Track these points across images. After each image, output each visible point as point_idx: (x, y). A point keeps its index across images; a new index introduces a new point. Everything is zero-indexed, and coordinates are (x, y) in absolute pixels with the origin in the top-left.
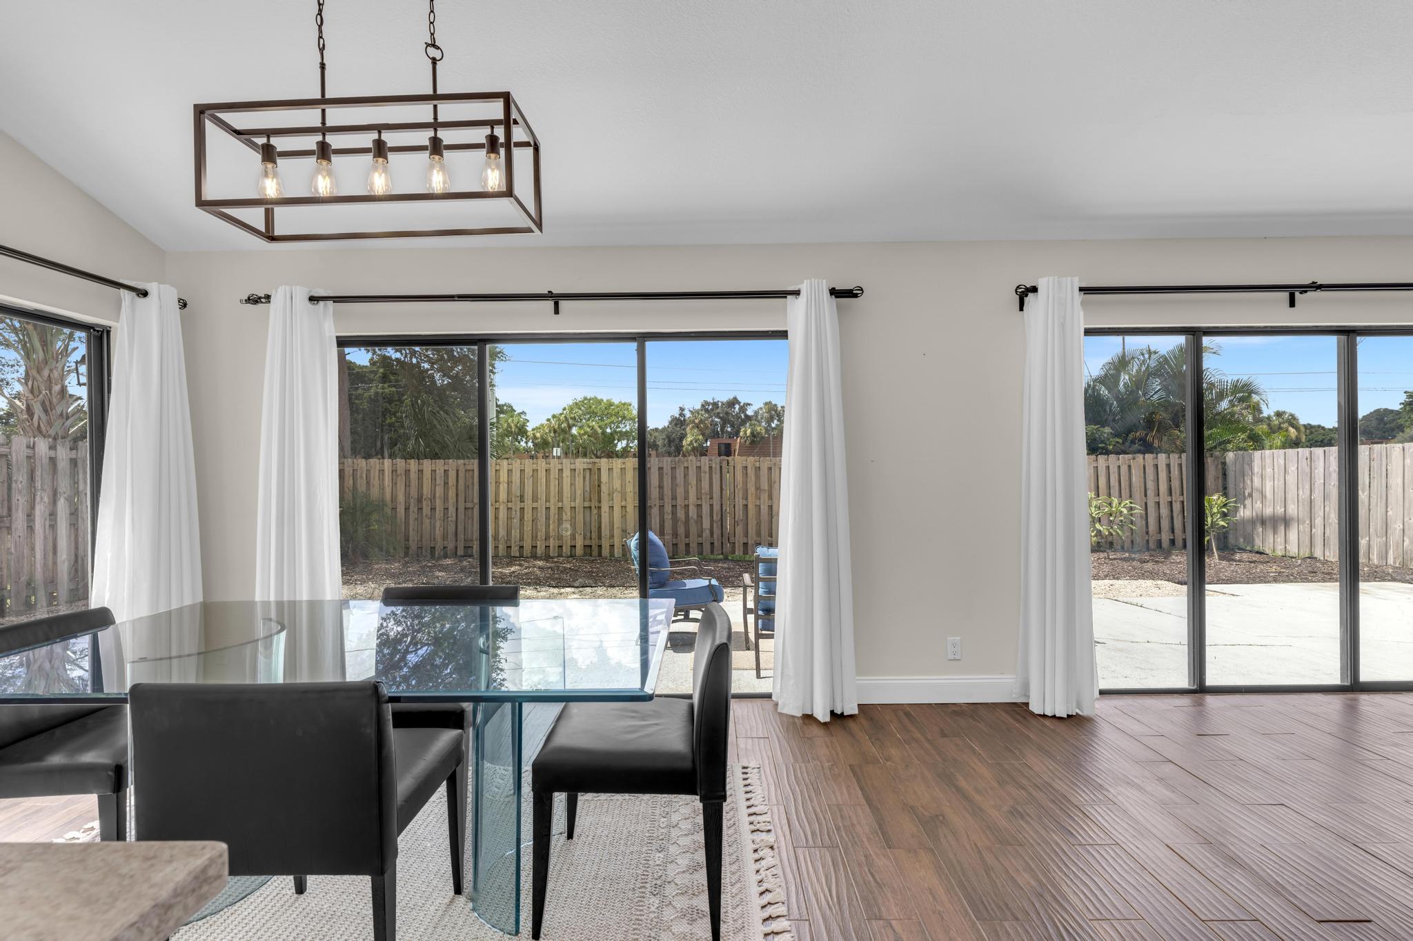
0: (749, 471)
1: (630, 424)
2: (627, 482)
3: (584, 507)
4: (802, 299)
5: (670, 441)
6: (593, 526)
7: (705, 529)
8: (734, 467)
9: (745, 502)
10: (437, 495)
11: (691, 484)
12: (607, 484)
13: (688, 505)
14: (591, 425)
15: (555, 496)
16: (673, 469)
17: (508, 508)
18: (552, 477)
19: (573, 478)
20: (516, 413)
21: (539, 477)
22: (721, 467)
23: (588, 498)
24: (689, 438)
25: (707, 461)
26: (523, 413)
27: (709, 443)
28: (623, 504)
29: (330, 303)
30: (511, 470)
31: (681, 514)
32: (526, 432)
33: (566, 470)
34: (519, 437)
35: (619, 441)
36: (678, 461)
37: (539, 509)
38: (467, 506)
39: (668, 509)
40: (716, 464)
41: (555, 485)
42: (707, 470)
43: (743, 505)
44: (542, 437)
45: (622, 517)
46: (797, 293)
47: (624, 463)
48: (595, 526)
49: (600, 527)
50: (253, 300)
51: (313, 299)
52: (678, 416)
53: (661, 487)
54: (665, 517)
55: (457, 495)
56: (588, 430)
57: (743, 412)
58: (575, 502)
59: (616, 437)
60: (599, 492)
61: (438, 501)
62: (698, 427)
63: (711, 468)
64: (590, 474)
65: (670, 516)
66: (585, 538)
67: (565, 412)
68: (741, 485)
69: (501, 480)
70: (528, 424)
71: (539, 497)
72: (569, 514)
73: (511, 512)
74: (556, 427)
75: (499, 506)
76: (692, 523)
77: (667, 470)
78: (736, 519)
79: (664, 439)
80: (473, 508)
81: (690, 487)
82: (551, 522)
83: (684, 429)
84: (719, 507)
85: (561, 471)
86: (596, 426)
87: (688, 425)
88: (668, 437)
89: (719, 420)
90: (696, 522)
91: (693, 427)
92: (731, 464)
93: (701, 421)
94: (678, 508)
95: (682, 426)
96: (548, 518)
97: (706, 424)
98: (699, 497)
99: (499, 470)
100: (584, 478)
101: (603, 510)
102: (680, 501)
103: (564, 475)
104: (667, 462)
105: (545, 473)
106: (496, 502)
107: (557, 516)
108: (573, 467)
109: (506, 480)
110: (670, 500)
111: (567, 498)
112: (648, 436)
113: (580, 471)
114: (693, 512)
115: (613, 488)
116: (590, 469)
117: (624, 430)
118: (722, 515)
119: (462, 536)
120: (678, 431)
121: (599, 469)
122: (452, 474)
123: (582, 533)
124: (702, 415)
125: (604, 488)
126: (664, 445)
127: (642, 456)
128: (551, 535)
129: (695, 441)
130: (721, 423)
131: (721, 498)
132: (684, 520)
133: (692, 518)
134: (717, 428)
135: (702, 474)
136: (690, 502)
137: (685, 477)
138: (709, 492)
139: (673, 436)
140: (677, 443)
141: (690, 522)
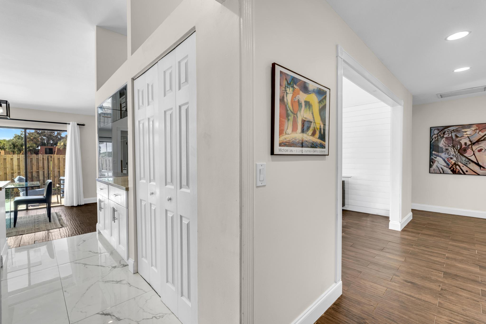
0: (60, 159)
7: (41, 180)
8: (54, 158)
9: (59, 170)
11: (33, 164)
13: (32, 172)
22: (48, 159)
27: (39, 148)
31: (29, 175)
40: (46, 157)
42: (42, 159)
43: (58, 171)
46: (69, 124)
52: (20, 135)
57: (59, 135)
63: (43, 159)
68: (57, 164)
78: (55, 176)
79: (10, 145)
81: (33, 165)
84: (47, 172)
89: (46, 138)
92: (53, 157)
98: (38, 169)
102: (29, 170)
114: (35, 174)
118: (49, 175)
120: (20, 142)
124: (35, 136)
126: (11, 148)
129: (31, 147)
130: (47, 139)
131: (48, 169)
132: (30, 177)
133: (34, 176)
134: (45, 141)
135: (39, 161)
136: (33, 170)
137: (31, 162)
138: (42, 167)
139: (16, 144)
140: (19, 147)
141: (33, 178)
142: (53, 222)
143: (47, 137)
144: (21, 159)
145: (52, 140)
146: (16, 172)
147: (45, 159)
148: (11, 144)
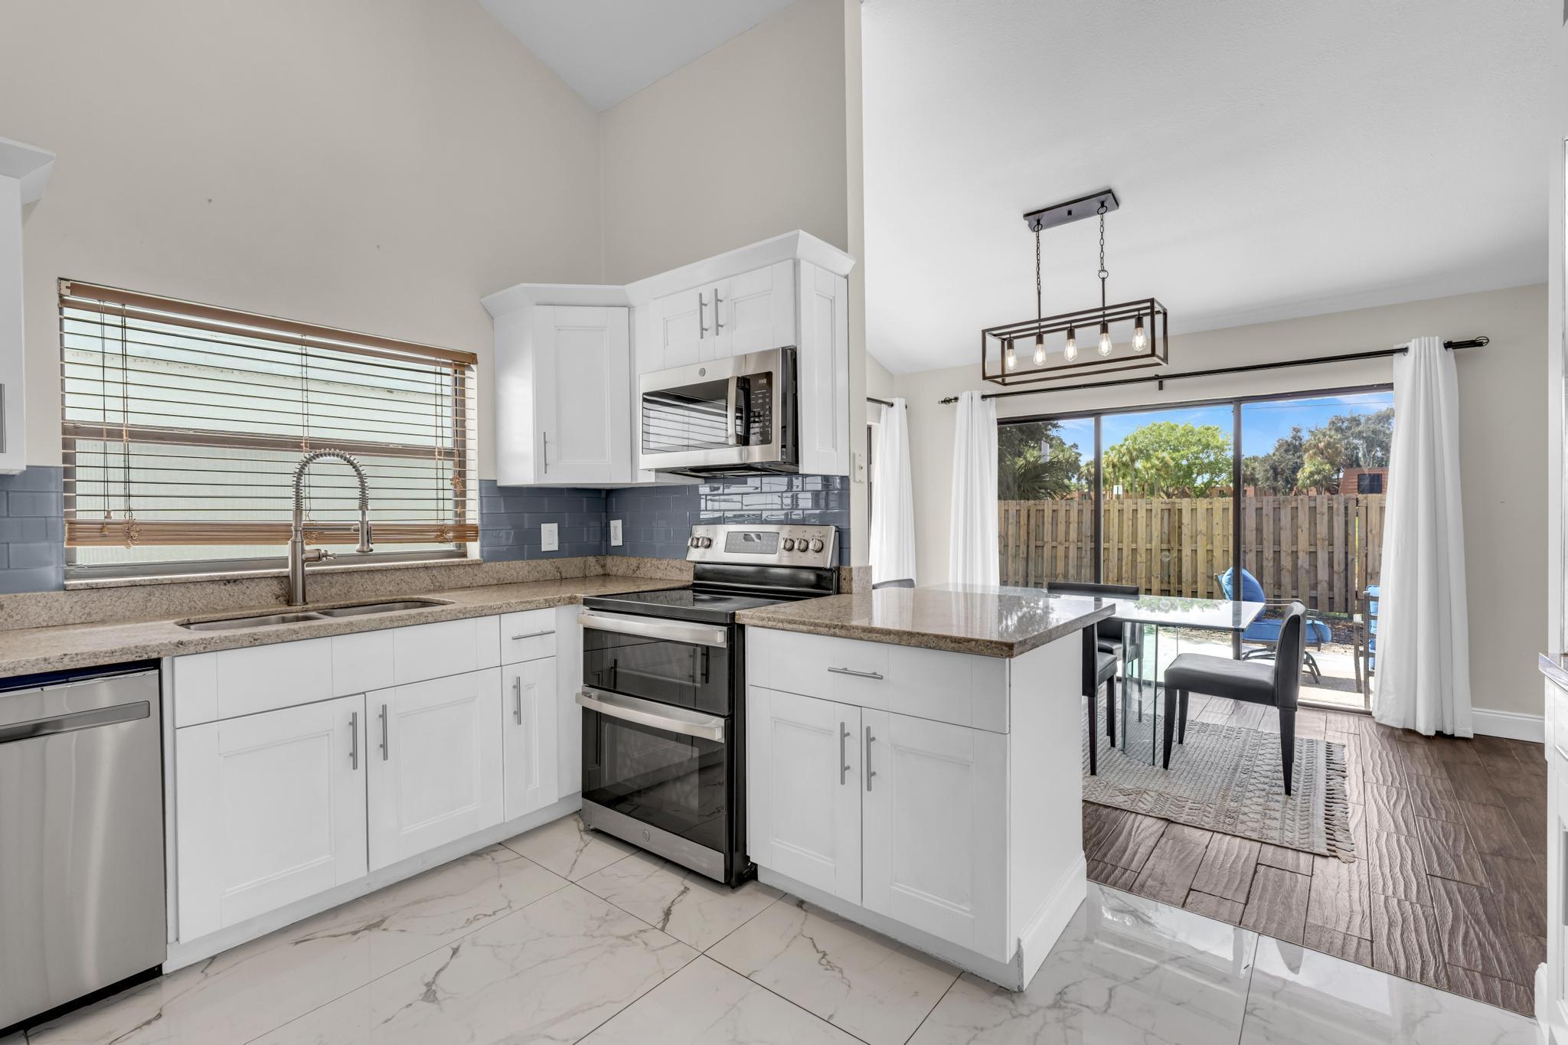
1: (1215, 453)
2: (1214, 524)
3: (1161, 550)
4: (1409, 358)
5: (1276, 472)
6: (1171, 570)
7: (1321, 581)
8: (1367, 508)
10: (1010, 533)
11: (1301, 527)
12: (1190, 526)
13: (1297, 552)
14: (1160, 456)
15: (1128, 537)
16: (1277, 510)
17: (1078, 548)
18: (1125, 517)
19: (1149, 519)
20: (1067, 446)
21: (1111, 517)
22: (1346, 508)
23: (1166, 541)
24: (1308, 468)
25: (1325, 501)
27: (1341, 475)
28: (1209, 547)
29: (994, 399)
30: (1082, 511)
31: (1286, 562)
32: (1078, 467)
33: (1141, 509)
34: (1070, 474)
35: (1198, 475)
36: (1283, 501)
37: (1111, 550)
38: (1038, 545)
39: (1268, 554)
40: (1339, 504)
41: (1129, 526)
42: (1326, 509)
45: (1208, 562)
46: (1405, 350)
47: (1211, 503)
48: (1174, 570)
49: (1180, 571)
50: (947, 401)
51: (984, 397)
52: (1289, 440)
53: (1259, 530)
54: (1264, 564)
55: (1028, 533)
56: (1157, 462)
58: (1151, 543)
59: (1195, 470)
60: (1180, 535)
61: (1010, 538)
62: (1322, 454)
63: (1330, 508)
64: (1169, 515)
65: (1271, 564)
66: (1162, 582)
67: (1127, 443)
69: (1071, 520)
70: (1080, 458)
71: (1111, 537)
72: (1144, 556)
73: (1081, 552)
74: (1115, 460)
75: (1069, 545)
76: (1302, 574)
77: (1268, 510)
78: (1369, 571)
79: (1266, 471)
80: (1043, 547)
81: (1300, 531)
82: (1124, 563)
83: (1300, 457)
84: (1342, 556)
85: (1135, 511)
86: (1168, 458)
87: (1306, 451)
88: (1274, 469)
89: (1362, 441)
90: (1308, 572)
91: (1315, 454)
92: (1363, 503)
93: (1328, 445)
94: (1283, 555)
95: (1296, 452)
96: (1120, 559)
97: (1337, 448)
98: (1312, 542)
99: (1069, 510)
100: (1162, 519)
101: (1184, 554)
102: (1286, 547)
103: (1139, 516)
104: (1268, 502)
105: (1117, 513)
106: (1066, 541)
107: (1130, 557)
108: (1149, 507)
109: (1076, 520)
110: (1272, 545)
111: (1142, 539)
112: (1243, 467)
113: (1157, 511)
114: (1303, 561)
115: (1197, 531)
116: (1169, 510)
117: (1206, 461)
118: (1346, 565)
119: (1033, 573)
120: (1289, 459)
121: (1180, 511)
122: (1024, 514)
123: (1159, 576)
124: (1331, 437)
125: (1186, 530)
126: (1268, 479)
127: (1237, 494)
128: (1124, 576)
129: (1319, 473)
130: (1365, 445)
131: (1346, 545)
132: (1290, 569)
133: (1302, 566)
134: (1357, 453)
135: (1318, 516)
136: (1300, 548)
137: (1292, 519)
138: (1327, 538)
139: (1282, 466)
140: (1288, 475)
141: (1299, 571)
142: (1299, 799)
143: (1366, 439)
144: (1264, 512)
145: (1379, 446)
146: (1251, 550)
147: (1338, 509)
148: (1269, 467)
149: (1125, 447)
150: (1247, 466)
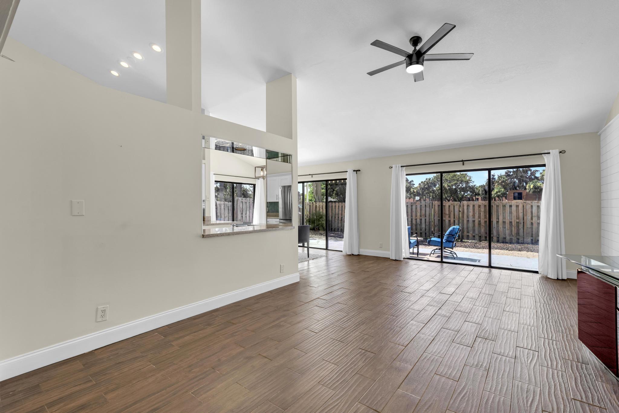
5: (486, 191)
24: (496, 190)
26: (412, 181)
27: (508, 193)
44: (417, 192)
62: (501, 185)
74: (423, 187)
83: (493, 186)
91: (498, 184)
93: (503, 181)
97: (506, 183)
124: (504, 178)
129: (499, 192)
148: (483, 190)
149: (426, 182)
150: (477, 189)
